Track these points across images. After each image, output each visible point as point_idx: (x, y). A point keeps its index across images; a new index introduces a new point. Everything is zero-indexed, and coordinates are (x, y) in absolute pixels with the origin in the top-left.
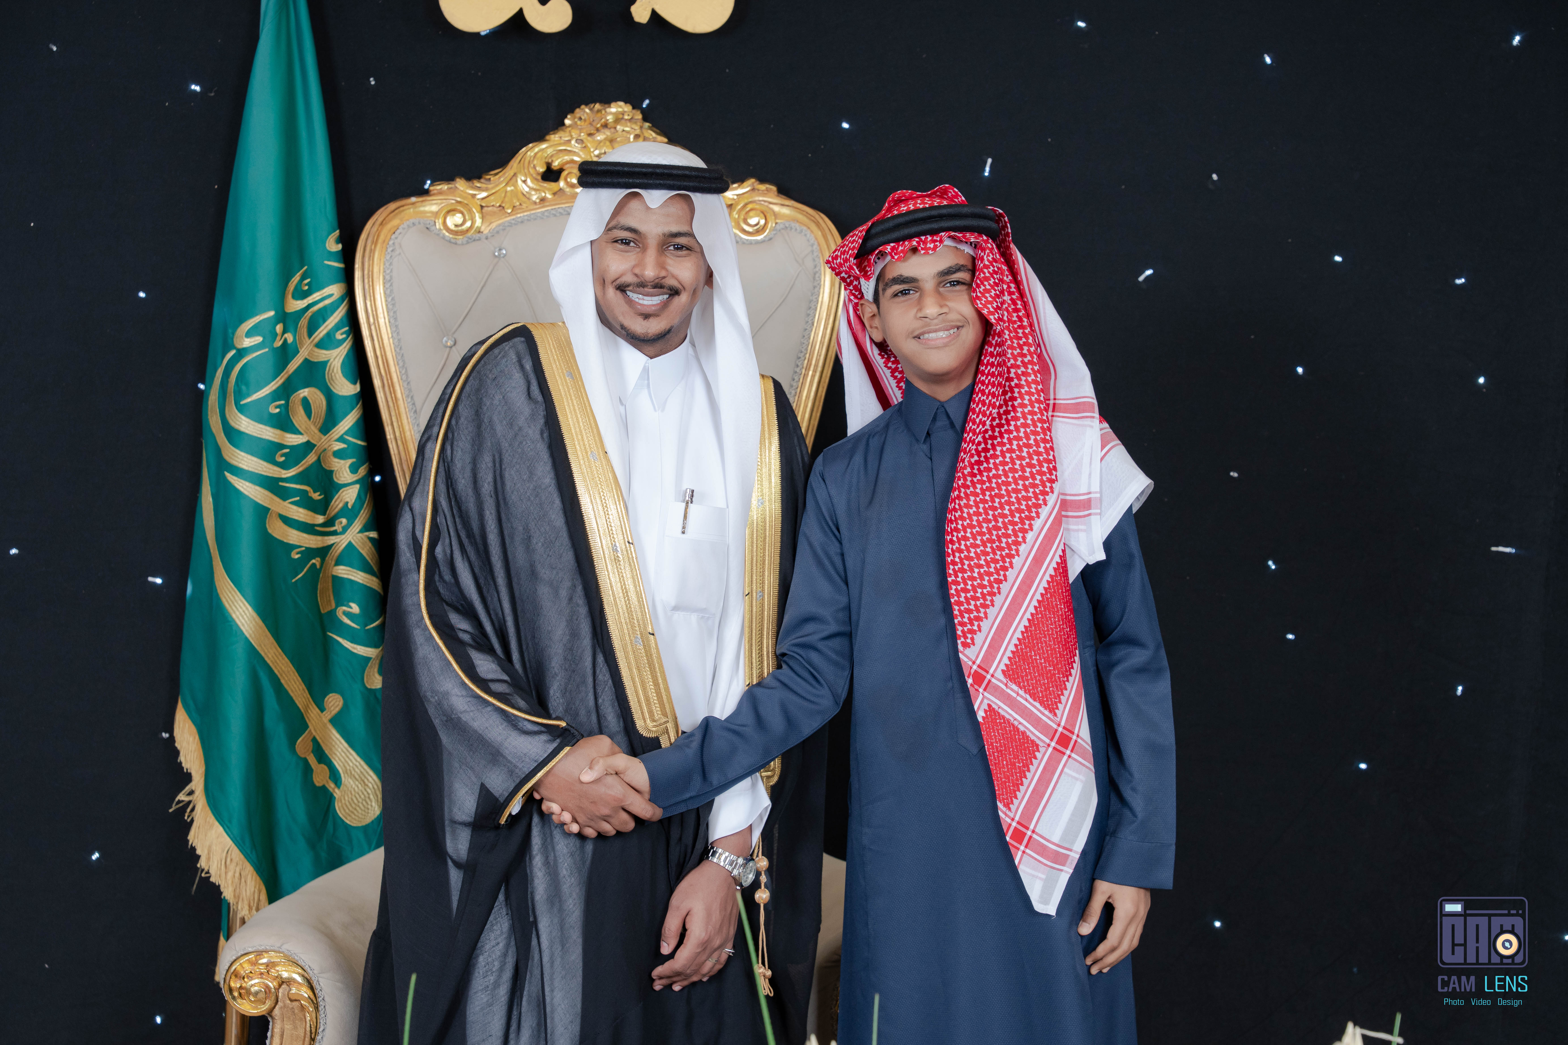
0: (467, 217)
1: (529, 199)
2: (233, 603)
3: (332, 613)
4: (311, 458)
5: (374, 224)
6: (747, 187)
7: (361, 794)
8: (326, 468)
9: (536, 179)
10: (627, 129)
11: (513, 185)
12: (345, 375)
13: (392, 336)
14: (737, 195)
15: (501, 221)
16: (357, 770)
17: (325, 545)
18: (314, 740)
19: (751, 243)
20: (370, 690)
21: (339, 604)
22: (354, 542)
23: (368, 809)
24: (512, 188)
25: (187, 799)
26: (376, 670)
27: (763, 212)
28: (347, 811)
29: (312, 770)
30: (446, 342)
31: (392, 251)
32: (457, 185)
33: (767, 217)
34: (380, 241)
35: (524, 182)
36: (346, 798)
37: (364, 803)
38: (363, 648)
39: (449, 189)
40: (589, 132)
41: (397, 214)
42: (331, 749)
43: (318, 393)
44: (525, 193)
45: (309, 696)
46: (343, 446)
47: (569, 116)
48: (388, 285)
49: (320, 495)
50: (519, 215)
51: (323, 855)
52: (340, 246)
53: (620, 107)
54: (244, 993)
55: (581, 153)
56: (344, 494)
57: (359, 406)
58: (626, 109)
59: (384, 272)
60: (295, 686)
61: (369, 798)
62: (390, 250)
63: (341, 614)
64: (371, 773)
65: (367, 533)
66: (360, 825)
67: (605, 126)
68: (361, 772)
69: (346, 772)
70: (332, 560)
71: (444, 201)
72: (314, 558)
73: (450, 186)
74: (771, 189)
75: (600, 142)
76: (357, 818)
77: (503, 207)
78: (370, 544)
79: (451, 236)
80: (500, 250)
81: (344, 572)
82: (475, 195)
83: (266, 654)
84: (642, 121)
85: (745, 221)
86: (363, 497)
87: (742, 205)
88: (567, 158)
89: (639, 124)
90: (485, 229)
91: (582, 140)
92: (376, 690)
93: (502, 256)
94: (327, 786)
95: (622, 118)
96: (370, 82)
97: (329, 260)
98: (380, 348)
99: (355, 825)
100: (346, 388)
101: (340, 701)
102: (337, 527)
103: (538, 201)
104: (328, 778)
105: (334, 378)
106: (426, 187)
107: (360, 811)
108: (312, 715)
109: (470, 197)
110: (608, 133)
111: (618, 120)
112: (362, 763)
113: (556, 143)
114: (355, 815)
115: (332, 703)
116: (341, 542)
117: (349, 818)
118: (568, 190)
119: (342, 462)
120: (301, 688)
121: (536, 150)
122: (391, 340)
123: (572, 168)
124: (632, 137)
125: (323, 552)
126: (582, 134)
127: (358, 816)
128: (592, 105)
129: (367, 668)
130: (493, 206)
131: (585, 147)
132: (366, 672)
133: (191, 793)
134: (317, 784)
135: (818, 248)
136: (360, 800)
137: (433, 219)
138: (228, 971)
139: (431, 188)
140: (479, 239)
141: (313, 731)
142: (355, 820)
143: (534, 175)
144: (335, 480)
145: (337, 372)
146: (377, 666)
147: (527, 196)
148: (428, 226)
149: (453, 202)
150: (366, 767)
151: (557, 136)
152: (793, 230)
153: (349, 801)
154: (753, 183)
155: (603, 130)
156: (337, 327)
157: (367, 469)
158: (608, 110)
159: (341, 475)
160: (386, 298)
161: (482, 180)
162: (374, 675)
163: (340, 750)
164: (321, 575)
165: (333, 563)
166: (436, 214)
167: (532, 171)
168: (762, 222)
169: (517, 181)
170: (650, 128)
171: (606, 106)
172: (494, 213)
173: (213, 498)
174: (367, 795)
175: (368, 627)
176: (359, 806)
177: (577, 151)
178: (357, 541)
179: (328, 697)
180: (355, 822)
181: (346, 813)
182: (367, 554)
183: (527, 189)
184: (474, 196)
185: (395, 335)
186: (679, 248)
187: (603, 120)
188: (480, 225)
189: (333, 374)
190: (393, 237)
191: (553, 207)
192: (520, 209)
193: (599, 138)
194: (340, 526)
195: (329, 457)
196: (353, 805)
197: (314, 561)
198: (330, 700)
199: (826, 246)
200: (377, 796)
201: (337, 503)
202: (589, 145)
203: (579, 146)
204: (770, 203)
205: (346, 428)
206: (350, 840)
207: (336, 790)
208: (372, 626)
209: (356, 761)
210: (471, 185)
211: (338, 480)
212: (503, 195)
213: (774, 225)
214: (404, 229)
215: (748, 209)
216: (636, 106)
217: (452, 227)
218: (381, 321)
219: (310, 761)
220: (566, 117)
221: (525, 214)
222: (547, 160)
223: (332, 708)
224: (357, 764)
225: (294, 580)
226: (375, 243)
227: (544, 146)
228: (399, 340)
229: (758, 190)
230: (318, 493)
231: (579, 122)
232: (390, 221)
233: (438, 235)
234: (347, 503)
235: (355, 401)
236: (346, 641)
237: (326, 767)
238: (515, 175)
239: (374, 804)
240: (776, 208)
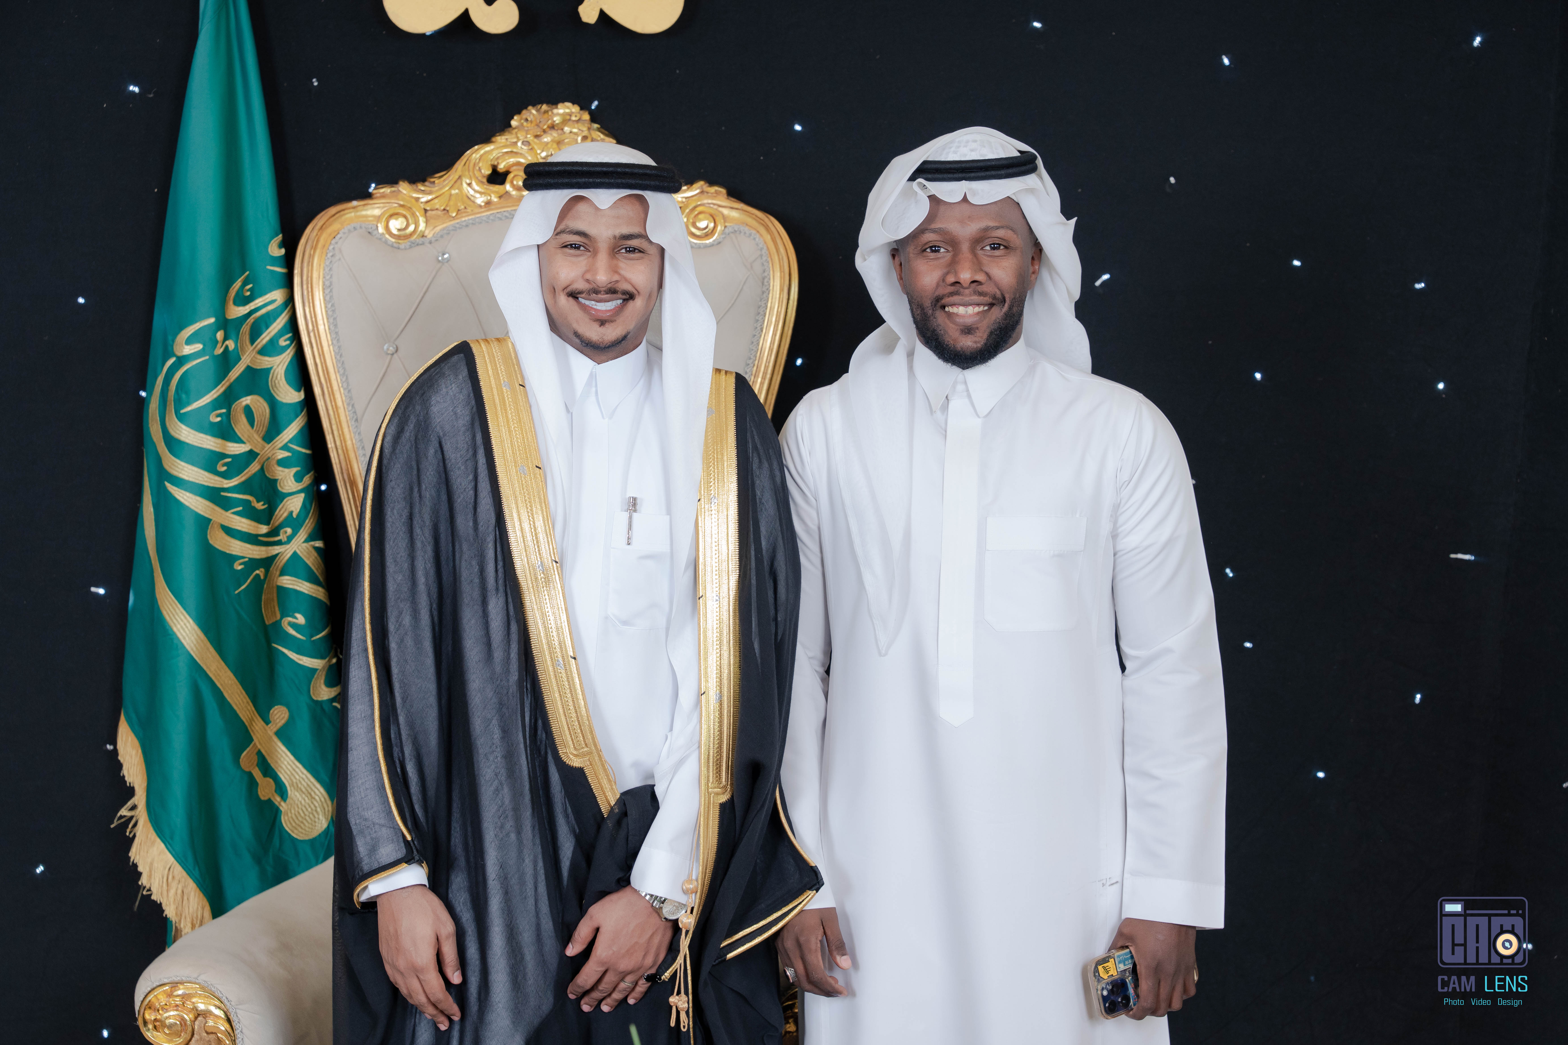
0: (410, 221)
1: (474, 202)
2: (174, 616)
3: (277, 625)
4: (254, 467)
5: (313, 229)
6: (696, 190)
7: (307, 807)
8: (270, 477)
9: (482, 182)
10: (575, 130)
11: (458, 189)
12: (288, 383)
13: (332, 343)
14: (686, 198)
15: (445, 225)
16: (303, 782)
17: (270, 555)
18: (259, 753)
19: (699, 247)
20: (317, 702)
21: (284, 615)
22: (298, 552)
23: (315, 822)
24: (457, 191)
25: (129, 814)
26: (322, 681)
27: (712, 216)
28: (294, 824)
29: (257, 784)
30: (388, 349)
31: (332, 256)
32: (400, 189)
33: (716, 221)
34: (320, 245)
35: (469, 185)
36: (293, 811)
37: (311, 816)
38: (309, 659)
39: (392, 192)
40: (535, 134)
41: (338, 218)
42: (277, 762)
43: (261, 400)
44: (470, 197)
45: (253, 709)
46: (286, 454)
47: (515, 118)
48: (327, 291)
49: (263, 505)
50: (463, 219)
51: (269, 869)
52: (283, 251)
53: (568, 108)
54: (158, 1025)
55: (527, 155)
56: (288, 503)
57: (303, 413)
58: (573, 110)
59: (324, 277)
60: (239, 699)
61: (316, 811)
62: (330, 255)
63: (286, 625)
64: (318, 786)
65: (312, 543)
66: (307, 838)
67: (552, 127)
68: (308, 785)
69: (292, 785)
70: (276, 570)
71: (387, 205)
72: (258, 569)
73: (393, 189)
74: (720, 192)
75: (547, 143)
76: (304, 832)
77: (448, 211)
78: (316, 554)
79: (393, 240)
80: (444, 254)
81: (289, 582)
82: (419, 198)
83: (207, 667)
84: (590, 122)
85: (694, 225)
86: (308, 506)
87: (690, 208)
88: (512, 160)
89: (586, 125)
90: (429, 233)
91: (528, 142)
92: (322, 701)
93: (446, 261)
94: (272, 799)
95: (570, 120)
96: (313, 83)
97: (271, 266)
98: (320, 355)
99: (301, 839)
100: (291, 396)
101: (285, 714)
102: (282, 537)
103: (483, 204)
104: (273, 792)
105: (277, 385)
106: (371, 190)
107: (307, 824)
108: (257, 728)
109: (413, 200)
110: (555, 134)
111: (566, 121)
112: (309, 776)
113: (502, 145)
114: (301, 828)
115: (277, 716)
116: (286, 552)
117: (295, 831)
118: (514, 193)
119: (286, 470)
120: (245, 701)
121: (482, 152)
122: (331, 347)
123: (518, 170)
124: (579, 139)
125: (267, 563)
126: (529, 136)
127: (305, 830)
128: (539, 106)
129: (314, 680)
130: (437, 209)
131: (531, 149)
132: (312, 683)
133: (134, 808)
134: (262, 798)
135: (767, 252)
136: (307, 813)
137: (375, 223)
138: (142, 1002)
139: (375, 191)
140: (423, 244)
141: (258, 744)
142: (302, 833)
143: (480, 178)
144: (280, 488)
145: (281, 379)
146: (323, 677)
147: (472, 198)
148: (370, 231)
149: (396, 205)
150: (313, 780)
151: (503, 137)
152: (742, 234)
153: (295, 814)
154: (702, 186)
155: (550, 132)
156: (280, 334)
157: (313, 477)
158: (555, 111)
159: (286, 484)
160: (325, 304)
161: (427, 183)
162: (320, 686)
163: (286, 763)
164: (265, 586)
165: (278, 573)
166: (378, 218)
167: (477, 174)
168: (712, 225)
169: (462, 184)
170: (598, 130)
171: (554, 106)
172: (439, 216)
173: (154, 508)
174: (314, 808)
175: (314, 638)
176: (305, 819)
177: (523, 152)
178: (302, 550)
179: (273, 709)
180: (301, 835)
181: (293, 826)
182: (313, 564)
183: (472, 192)
184: (417, 199)
185: (335, 342)
186: (632, 250)
187: (550, 122)
188: (423, 229)
189: (277, 382)
190: (333, 242)
191: (499, 211)
192: (465, 212)
193: (545, 140)
194: (285, 536)
195: (273, 466)
196: (300, 819)
197: (257, 572)
198: (276, 712)
199: (775, 250)
200: (324, 809)
201: (282, 512)
202: (536, 147)
203: (525, 148)
204: (720, 206)
205: (291, 436)
206: (297, 854)
207: (283, 803)
208: (318, 637)
209: (303, 773)
210: (415, 188)
211: (282, 488)
212: (448, 199)
213: (723, 228)
214: (344, 233)
215: (696, 213)
216: (584, 107)
217: (395, 232)
218: (321, 328)
219: (255, 775)
220: (513, 118)
221: (470, 217)
222: (492, 163)
223: (278, 721)
224: (304, 777)
225: (237, 592)
226: (315, 248)
227: (489, 148)
228: (339, 347)
229: (707, 193)
230: (262, 503)
231: (525, 124)
232: (330, 225)
233: (380, 239)
234: (291, 512)
235: (299, 409)
236: (291, 652)
237: (271, 780)
238: (460, 177)
239: (321, 817)
240: (726, 211)
